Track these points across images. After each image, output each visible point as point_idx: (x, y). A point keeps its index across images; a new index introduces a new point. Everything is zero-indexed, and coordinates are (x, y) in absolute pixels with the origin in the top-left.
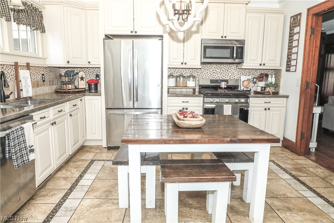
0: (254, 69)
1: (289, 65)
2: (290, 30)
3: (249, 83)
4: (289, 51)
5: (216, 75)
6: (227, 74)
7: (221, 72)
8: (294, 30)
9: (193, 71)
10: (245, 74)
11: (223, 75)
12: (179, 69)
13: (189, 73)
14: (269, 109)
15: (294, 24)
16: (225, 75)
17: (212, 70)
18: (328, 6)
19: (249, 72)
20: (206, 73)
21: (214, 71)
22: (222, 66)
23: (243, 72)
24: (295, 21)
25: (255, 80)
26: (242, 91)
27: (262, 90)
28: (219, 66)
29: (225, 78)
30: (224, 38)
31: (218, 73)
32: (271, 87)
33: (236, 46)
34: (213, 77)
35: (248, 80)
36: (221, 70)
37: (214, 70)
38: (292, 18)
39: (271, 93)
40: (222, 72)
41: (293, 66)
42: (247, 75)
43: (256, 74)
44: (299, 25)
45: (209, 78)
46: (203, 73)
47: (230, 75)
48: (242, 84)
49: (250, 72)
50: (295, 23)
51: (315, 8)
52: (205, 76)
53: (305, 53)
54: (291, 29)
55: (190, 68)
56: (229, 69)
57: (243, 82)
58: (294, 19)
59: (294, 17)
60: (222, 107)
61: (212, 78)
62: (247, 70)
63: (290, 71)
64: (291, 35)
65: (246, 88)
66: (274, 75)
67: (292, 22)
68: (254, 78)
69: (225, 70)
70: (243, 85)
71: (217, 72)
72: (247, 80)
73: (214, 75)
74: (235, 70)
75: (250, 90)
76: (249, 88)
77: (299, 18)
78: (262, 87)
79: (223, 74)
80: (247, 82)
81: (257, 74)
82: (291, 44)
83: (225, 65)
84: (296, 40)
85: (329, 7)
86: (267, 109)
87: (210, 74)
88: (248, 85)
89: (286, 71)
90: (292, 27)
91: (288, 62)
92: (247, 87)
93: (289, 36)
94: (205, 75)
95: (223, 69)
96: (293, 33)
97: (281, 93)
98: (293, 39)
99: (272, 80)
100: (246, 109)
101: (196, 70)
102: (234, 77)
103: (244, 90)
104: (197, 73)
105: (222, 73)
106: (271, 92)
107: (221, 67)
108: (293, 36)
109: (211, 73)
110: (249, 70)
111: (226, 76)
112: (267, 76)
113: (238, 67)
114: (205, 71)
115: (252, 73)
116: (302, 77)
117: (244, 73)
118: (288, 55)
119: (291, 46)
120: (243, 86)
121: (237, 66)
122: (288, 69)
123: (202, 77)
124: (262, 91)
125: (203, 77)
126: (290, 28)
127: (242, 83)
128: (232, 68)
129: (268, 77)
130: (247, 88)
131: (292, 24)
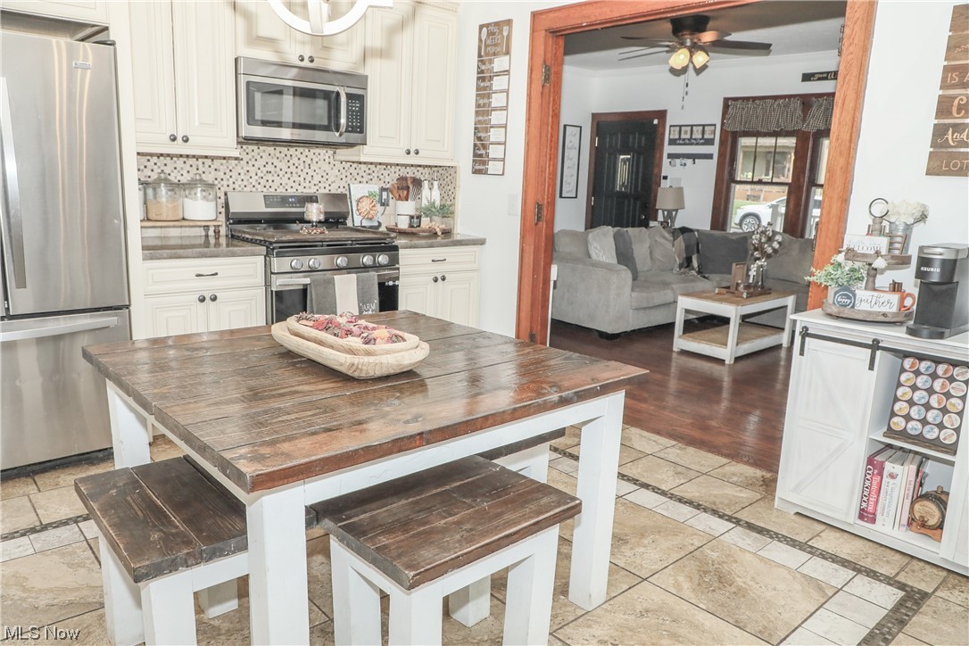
0: (380, 164)
1: (481, 156)
2: (479, 61)
3: (374, 206)
4: (480, 118)
5: (275, 178)
6: (309, 178)
7: (289, 171)
8: (491, 62)
9: (201, 166)
10: (359, 179)
11: (297, 179)
12: (149, 158)
13: (185, 173)
14: (444, 279)
15: (492, 45)
16: (302, 179)
17: (261, 163)
18: (589, 17)
19: (368, 171)
20: (242, 172)
21: (269, 168)
22: (292, 150)
23: (352, 170)
24: (494, 38)
25: (385, 194)
26: (358, 231)
27: (411, 226)
28: (284, 150)
29: (305, 191)
30: (306, 63)
31: (281, 173)
32: (434, 217)
33: (346, 94)
34: (268, 187)
35: (371, 195)
36: (291, 164)
37: (270, 164)
38: (485, 30)
39: (439, 233)
40: (293, 169)
41: (495, 159)
42: (364, 180)
43: (388, 179)
44: (508, 53)
45: (254, 189)
46: (234, 174)
47: (316, 181)
48: (354, 209)
49: (370, 171)
50: (496, 45)
51: (551, 15)
52: (239, 182)
53: (529, 127)
54: (482, 59)
55: (188, 156)
56: (314, 162)
57: (358, 201)
58: (490, 34)
59: (491, 28)
60: (331, 282)
61: (265, 190)
62: (362, 166)
63: (486, 173)
64: (484, 77)
65: (368, 218)
66: (436, 183)
67: (483, 39)
68: (383, 189)
69: (302, 164)
70: (358, 210)
71: (278, 169)
72: (367, 195)
73: (270, 181)
74: (332, 166)
75: (377, 224)
76: (376, 218)
77: (505, 34)
78: (412, 217)
79: (295, 177)
80: (369, 201)
81: (391, 178)
82: (486, 101)
83: (301, 150)
84: (502, 91)
85: (593, 19)
86: (440, 279)
87: (257, 177)
88: (371, 212)
89: (473, 173)
90: (487, 54)
91: (479, 149)
92: (370, 216)
93: (478, 78)
94: (240, 180)
95: (295, 160)
96: (491, 70)
97: (459, 231)
98: (490, 87)
99: (431, 195)
100: (391, 283)
101: (208, 162)
102: (328, 188)
103: (364, 227)
104: (213, 172)
105: (294, 174)
106: (438, 230)
107: (288, 156)
108: (491, 78)
109: (259, 171)
110: (369, 166)
111: (307, 184)
112: (418, 183)
113: (337, 157)
114: (239, 168)
115: (375, 175)
116: (525, 192)
117: (356, 176)
118: (476, 128)
119: (484, 107)
120: (360, 214)
121: (335, 153)
122: (481, 167)
123: (232, 186)
124: (413, 227)
125: (236, 186)
126: (480, 56)
127: (354, 204)
128: (321, 157)
129: (421, 186)
130: (371, 219)
131: (486, 46)
